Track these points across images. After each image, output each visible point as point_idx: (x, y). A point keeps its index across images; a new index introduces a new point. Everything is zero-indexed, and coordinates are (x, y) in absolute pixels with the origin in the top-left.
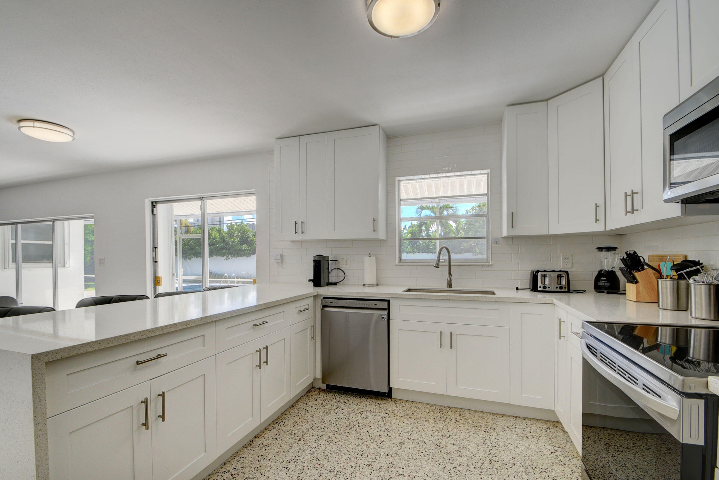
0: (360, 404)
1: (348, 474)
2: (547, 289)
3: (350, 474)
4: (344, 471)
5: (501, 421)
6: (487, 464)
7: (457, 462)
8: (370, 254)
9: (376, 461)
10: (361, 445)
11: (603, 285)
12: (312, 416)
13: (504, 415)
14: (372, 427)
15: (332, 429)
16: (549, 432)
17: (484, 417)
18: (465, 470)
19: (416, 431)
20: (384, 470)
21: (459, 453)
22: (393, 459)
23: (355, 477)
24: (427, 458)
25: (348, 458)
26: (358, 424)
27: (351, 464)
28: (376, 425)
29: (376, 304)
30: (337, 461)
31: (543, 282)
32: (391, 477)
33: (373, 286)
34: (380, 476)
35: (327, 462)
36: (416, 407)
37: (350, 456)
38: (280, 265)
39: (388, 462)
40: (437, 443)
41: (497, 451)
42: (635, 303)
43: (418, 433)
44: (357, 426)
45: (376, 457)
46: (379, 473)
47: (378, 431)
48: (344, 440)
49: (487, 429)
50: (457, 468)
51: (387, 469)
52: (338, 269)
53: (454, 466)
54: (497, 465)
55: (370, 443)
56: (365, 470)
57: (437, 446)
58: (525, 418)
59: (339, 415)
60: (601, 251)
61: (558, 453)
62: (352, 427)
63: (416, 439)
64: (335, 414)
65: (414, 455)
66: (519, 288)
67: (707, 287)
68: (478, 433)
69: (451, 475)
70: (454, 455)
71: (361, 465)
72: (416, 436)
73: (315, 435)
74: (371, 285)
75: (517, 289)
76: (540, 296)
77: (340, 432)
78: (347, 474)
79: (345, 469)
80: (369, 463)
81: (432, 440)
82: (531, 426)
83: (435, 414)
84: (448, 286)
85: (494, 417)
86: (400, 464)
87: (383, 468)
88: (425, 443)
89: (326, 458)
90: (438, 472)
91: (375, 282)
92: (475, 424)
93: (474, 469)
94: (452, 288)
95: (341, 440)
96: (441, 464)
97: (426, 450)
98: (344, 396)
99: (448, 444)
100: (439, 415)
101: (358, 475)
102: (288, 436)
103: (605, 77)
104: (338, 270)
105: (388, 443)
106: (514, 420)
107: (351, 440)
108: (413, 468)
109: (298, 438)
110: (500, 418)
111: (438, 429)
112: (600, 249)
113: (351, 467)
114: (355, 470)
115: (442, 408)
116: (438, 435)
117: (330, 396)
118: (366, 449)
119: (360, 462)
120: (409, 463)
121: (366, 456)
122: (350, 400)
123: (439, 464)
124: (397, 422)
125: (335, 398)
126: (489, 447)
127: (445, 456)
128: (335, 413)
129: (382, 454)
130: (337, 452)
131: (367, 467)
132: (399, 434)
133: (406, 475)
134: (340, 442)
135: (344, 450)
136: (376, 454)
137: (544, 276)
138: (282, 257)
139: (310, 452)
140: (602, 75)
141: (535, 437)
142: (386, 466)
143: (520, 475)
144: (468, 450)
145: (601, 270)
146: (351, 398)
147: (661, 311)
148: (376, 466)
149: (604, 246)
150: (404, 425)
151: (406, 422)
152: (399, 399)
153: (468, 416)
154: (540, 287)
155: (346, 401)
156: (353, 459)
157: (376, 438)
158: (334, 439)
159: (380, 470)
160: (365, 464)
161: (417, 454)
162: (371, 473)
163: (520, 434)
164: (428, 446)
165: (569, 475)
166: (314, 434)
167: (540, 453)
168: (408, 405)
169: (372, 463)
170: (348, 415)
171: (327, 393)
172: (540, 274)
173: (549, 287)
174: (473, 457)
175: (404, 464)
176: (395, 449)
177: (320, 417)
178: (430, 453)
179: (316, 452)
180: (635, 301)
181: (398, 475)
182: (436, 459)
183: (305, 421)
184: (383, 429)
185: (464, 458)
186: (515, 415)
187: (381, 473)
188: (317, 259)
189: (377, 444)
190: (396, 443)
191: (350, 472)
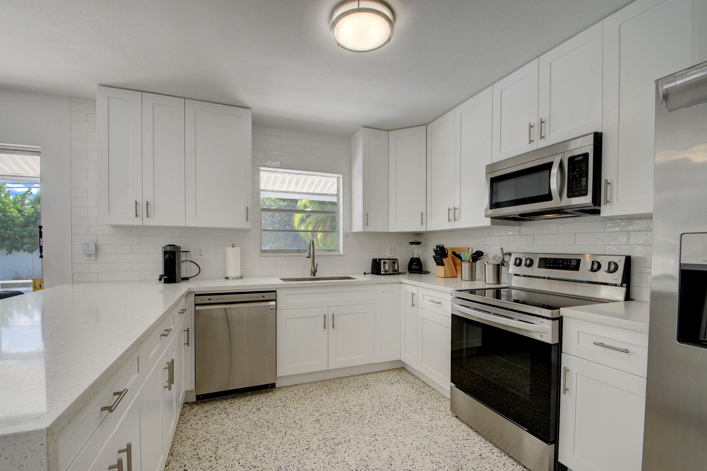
0: (248, 403)
1: (297, 464)
2: (387, 273)
3: (298, 463)
4: (290, 464)
5: (371, 379)
6: (385, 409)
7: (367, 417)
8: (233, 244)
9: (310, 443)
10: (284, 436)
11: (414, 268)
12: (206, 432)
13: (368, 373)
14: (280, 417)
15: (242, 435)
16: (401, 376)
17: (357, 379)
18: (377, 420)
19: (320, 407)
20: (323, 447)
21: (363, 410)
22: (321, 435)
23: (305, 464)
24: (346, 423)
25: (284, 452)
26: (265, 421)
27: (291, 456)
28: (281, 415)
29: (263, 296)
30: (276, 459)
31: (384, 268)
32: (334, 449)
33: (238, 278)
34: (324, 452)
35: (267, 465)
36: (303, 388)
37: (284, 450)
38: (93, 258)
39: (320, 439)
40: (343, 409)
41: (383, 399)
42: (444, 278)
43: (323, 408)
44: (265, 423)
45: (307, 439)
46: (322, 451)
47: (289, 419)
48: (265, 439)
49: (366, 386)
50: (371, 420)
51: (325, 444)
52: (191, 261)
53: (367, 420)
54: (392, 408)
55: (292, 432)
56: (308, 454)
57: (345, 412)
58: (381, 371)
59: (237, 420)
60: (413, 245)
61: (415, 387)
62: (261, 425)
63: (325, 413)
64: (231, 421)
65: (335, 425)
66: (366, 273)
67: (494, 266)
68: (362, 391)
69: (371, 427)
70: (361, 413)
71: (301, 452)
72: (324, 410)
73: (229, 448)
74: (235, 278)
75: (365, 273)
76: (382, 278)
77: (253, 435)
78: (295, 465)
79: (289, 462)
80: (306, 447)
81: (338, 409)
82: (388, 375)
83: (323, 389)
84: (312, 274)
85: (363, 377)
86: (331, 436)
87: (321, 446)
88: (335, 413)
89: (262, 462)
90: (362, 429)
91: (239, 275)
92: (356, 386)
93: (382, 417)
94: (315, 276)
95: (262, 441)
96: (358, 422)
97: (340, 417)
98: (224, 401)
99: (351, 407)
100: (326, 388)
101: (305, 461)
102: (198, 462)
103: (428, 126)
104: (191, 263)
105: (306, 425)
106: (376, 374)
107: (272, 437)
108: (342, 434)
109: (213, 459)
110: (367, 377)
111: (335, 399)
112: (412, 243)
113: (293, 458)
114: (299, 458)
115: (324, 382)
116: (338, 403)
117: (207, 407)
118: (292, 438)
119: (297, 450)
120: (337, 432)
121: (299, 443)
122: (235, 403)
123: (358, 423)
124: (299, 405)
125: (215, 406)
126: (377, 398)
127: (356, 416)
128: (230, 419)
129: (310, 435)
130: (269, 452)
131: (307, 451)
132: (309, 414)
133: (343, 441)
134: (263, 443)
135: (274, 448)
136: (306, 438)
137: (385, 263)
138: (96, 247)
139: (240, 464)
140: (426, 125)
141: (396, 381)
142: (322, 443)
143: (408, 408)
144: (367, 405)
145: (412, 258)
146: (234, 400)
147: (463, 282)
148: (314, 447)
149: (414, 241)
150: (306, 405)
151: (306, 403)
152: (283, 387)
153: (347, 382)
154: (383, 271)
155: (232, 405)
156: (288, 451)
157: (293, 426)
158: (253, 443)
159: (319, 448)
160: (303, 450)
161: (337, 424)
162: (315, 453)
163: (387, 383)
164: (339, 414)
165: (430, 398)
166: (227, 446)
167: (407, 390)
168: (295, 389)
169: (309, 446)
170: (247, 417)
171: (202, 405)
172: (382, 261)
173: (388, 271)
174: (373, 409)
175: (334, 435)
176: (317, 427)
177: (217, 429)
178: (345, 418)
179: (246, 462)
180: (444, 277)
181: (337, 444)
182: (353, 421)
183: (203, 439)
184: (292, 415)
185: (369, 412)
186: (374, 371)
187: (323, 450)
188: (168, 249)
189: (298, 429)
190: (313, 423)
191: (297, 462)
